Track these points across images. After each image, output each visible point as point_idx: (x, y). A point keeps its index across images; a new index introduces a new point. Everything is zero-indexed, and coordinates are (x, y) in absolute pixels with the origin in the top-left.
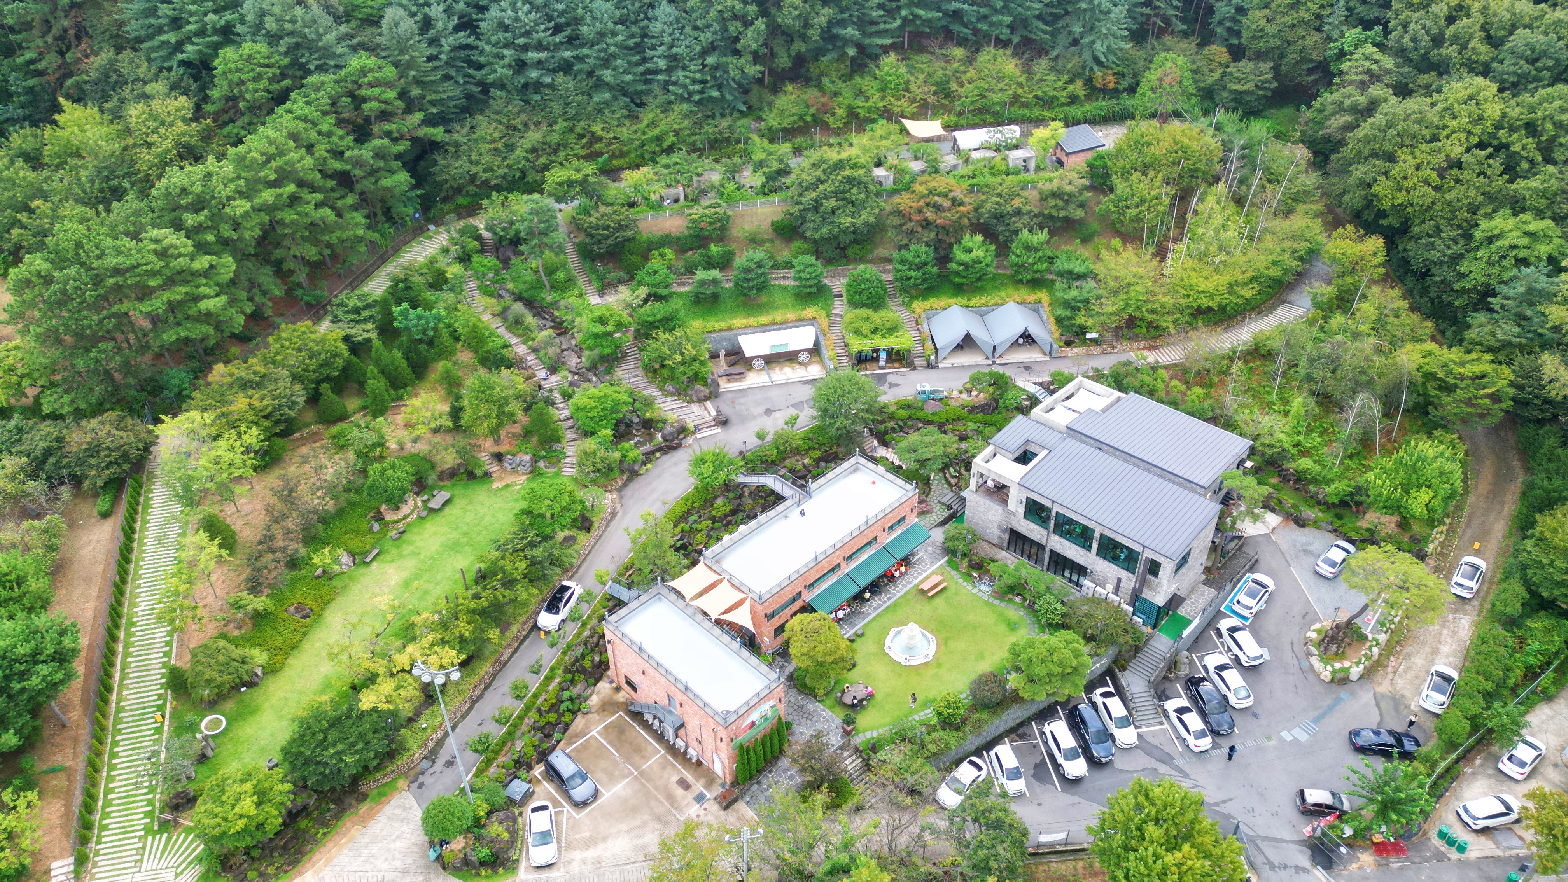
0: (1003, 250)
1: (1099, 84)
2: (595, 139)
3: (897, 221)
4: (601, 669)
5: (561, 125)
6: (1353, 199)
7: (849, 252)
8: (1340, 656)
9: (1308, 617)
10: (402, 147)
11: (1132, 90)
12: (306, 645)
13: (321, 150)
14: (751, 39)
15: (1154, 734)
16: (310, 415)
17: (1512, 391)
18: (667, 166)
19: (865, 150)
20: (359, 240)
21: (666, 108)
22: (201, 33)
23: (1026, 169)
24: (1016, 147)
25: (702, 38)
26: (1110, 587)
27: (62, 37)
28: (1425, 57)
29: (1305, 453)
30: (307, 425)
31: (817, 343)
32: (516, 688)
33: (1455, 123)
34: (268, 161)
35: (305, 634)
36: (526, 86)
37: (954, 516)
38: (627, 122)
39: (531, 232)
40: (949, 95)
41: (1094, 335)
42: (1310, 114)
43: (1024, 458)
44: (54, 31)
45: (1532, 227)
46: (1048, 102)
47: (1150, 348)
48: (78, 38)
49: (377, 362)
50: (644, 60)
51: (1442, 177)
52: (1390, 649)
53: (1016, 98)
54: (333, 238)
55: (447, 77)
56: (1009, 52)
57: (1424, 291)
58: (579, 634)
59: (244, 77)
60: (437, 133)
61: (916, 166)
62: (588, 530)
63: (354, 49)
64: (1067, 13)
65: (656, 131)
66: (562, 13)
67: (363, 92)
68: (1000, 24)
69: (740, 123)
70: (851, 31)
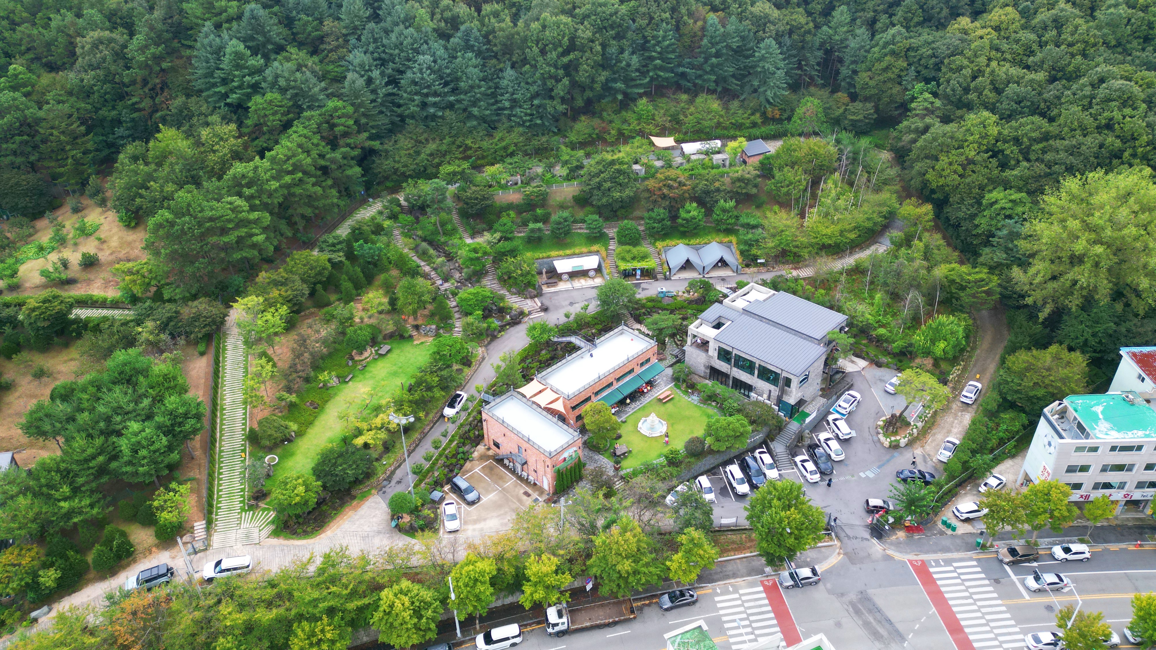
0: (709, 212)
1: (770, 115)
2: (468, 148)
3: (647, 195)
4: (479, 439)
5: (447, 140)
6: (916, 183)
7: (619, 213)
8: (895, 433)
9: (879, 413)
10: (356, 153)
11: (789, 119)
12: (317, 423)
13: (314, 153)
14: (561, 89)
15: (788, 474)
16: (309, 303)
17: (998, 290)
18: (511, 164)
19: (628, 154)
20: (333, 205)
21: (510, 129)
22: (240, 87)
23: (724, 166)
24: (719, 152)
25: (531, 89)
26: (765, 396)
27: (152, 89)
28: (960, 100)
29: (883, 326)
30: (308, 308)
31: (600, 266)
32: (435, 442)
33: (971, 138)
34: (288, 159)
35: (316, 417)
36: (426, 117)
37: (679, 360)
38: (486, 138)
39: (433, 201)
40: (678, 122)
41: (762, 261)
42: (895, 134)
43: (718, 326)
44: (150, 86)
45: (1013, 197)
46: (739, 127)
47: (796, 269)
48: (162, 89)
49: (347, 274)
50: (497, 102)
51: (964, 169)
52: (924, 432)
53: (719, 124)
54: (320, 204)
55: (381, 112)
56: (714, 96)
57: (958, 237)
58: (467, 419)
59: (267, 113)
60: (376, 144)
61: (658, 164)
62: (469, 366)
63: (328, 96)
64: (750, 74)
65: (504, 144)
66: (449, 75)
67: (336, 121)
68: (709, 80)
69: (553, 139)
70: (619, 85)
